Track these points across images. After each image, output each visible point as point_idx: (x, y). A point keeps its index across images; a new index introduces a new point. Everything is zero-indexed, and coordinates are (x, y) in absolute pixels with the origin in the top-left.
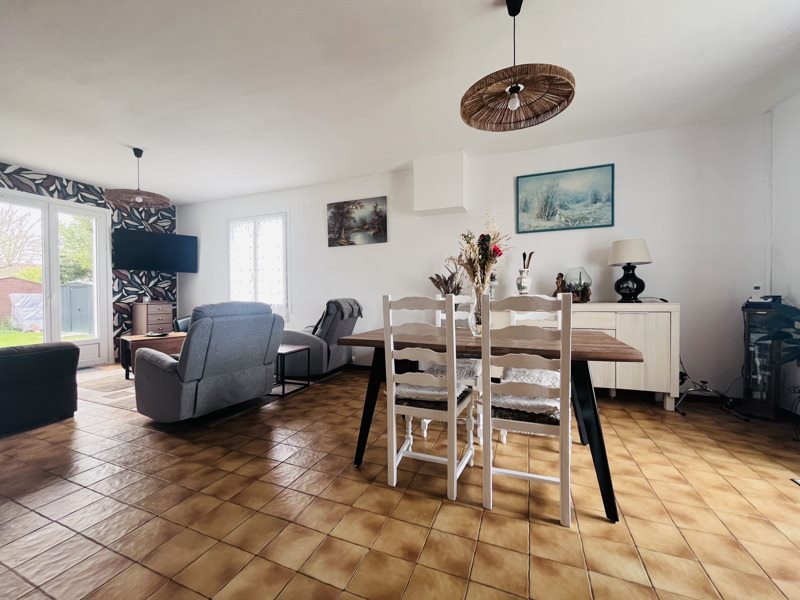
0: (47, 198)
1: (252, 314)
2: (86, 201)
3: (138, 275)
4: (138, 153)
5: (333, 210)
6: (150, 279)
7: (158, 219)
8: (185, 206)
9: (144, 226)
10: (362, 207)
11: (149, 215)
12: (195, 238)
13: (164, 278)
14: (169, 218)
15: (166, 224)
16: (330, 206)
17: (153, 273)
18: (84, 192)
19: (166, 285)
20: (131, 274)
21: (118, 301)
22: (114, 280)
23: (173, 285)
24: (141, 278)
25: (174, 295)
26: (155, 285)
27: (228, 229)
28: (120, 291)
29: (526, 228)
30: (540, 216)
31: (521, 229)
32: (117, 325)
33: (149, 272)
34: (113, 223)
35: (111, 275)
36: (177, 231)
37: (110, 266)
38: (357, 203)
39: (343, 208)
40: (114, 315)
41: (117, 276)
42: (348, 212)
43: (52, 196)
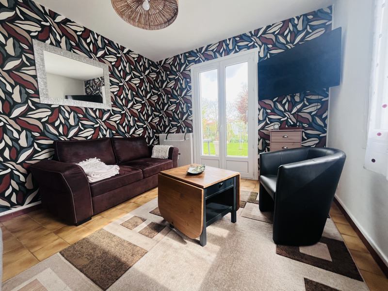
0: (219, 59)
2: (240, 48)
3: (281, 103)
6: (293, 104)
7: (306, 34)
11: (296, 35)
13: (310, 102)
17: (297, 99)
19: (312, 109)
20: (274, 103)
21: (263, 128)
22: (259, 110)
23: (324, 106)
24: (283, 106)
25: (324, 120)
26: (300, 110)
28: (265, 119)
32: (261, 149)
33: (293, 97)
35: (257, 106)
40: (259, 140)
41: (263, 106)
43: (222, 56)
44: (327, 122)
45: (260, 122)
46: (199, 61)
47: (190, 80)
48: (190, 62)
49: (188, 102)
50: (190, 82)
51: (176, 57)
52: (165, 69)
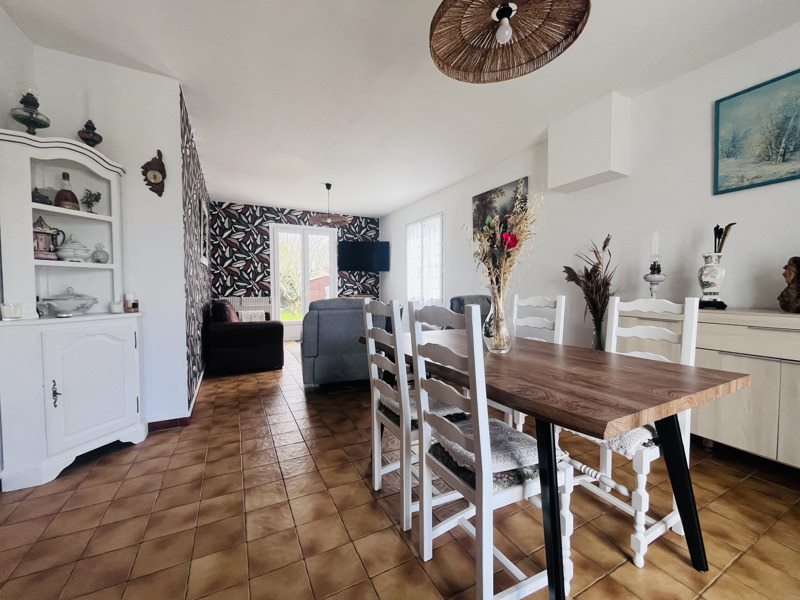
0: (303, 226)
1: (353, 308)
3: (353, 275)
4: (328, 186)
5: (477, 202)
6: (361, 277)
7: (367, 231)
8: (384, 217)
9: (358, 238)
10: (502, 194)
11: (361, 228)
12: (388, 243)
13: (371, 276)
14: (375, 229)
15: (372, 233)
16: (475, 198)
17: (363, 273)
18: (320, 219)
19: (371, 281)
20: (349, 274)
21: (341, 293)
22: (339, 279)
23: (377, 282)
24: (355, 277)
25: (377, 289)
26: (365, 282)
27: (406, 231)
28: (343, 287)
29: (733, 183)
30: (766, 158)
31: (723, 185)
33: (361, 272)
34: (339, 238)
35: (337, 275)
36: (380, 239)
37: (336, 268)
38: (498, 191)
39: (486, 198)
41: (341, 276)
42: (491, 202)
43: (305, 225)
44: (380, 290)
45: (339, 288)
46: (280, 221)
47: (268, 237)
48: (268, 218)
49: (265, 262)
50: (268, 239)
51: (247, 207)
52: (230, 216)
